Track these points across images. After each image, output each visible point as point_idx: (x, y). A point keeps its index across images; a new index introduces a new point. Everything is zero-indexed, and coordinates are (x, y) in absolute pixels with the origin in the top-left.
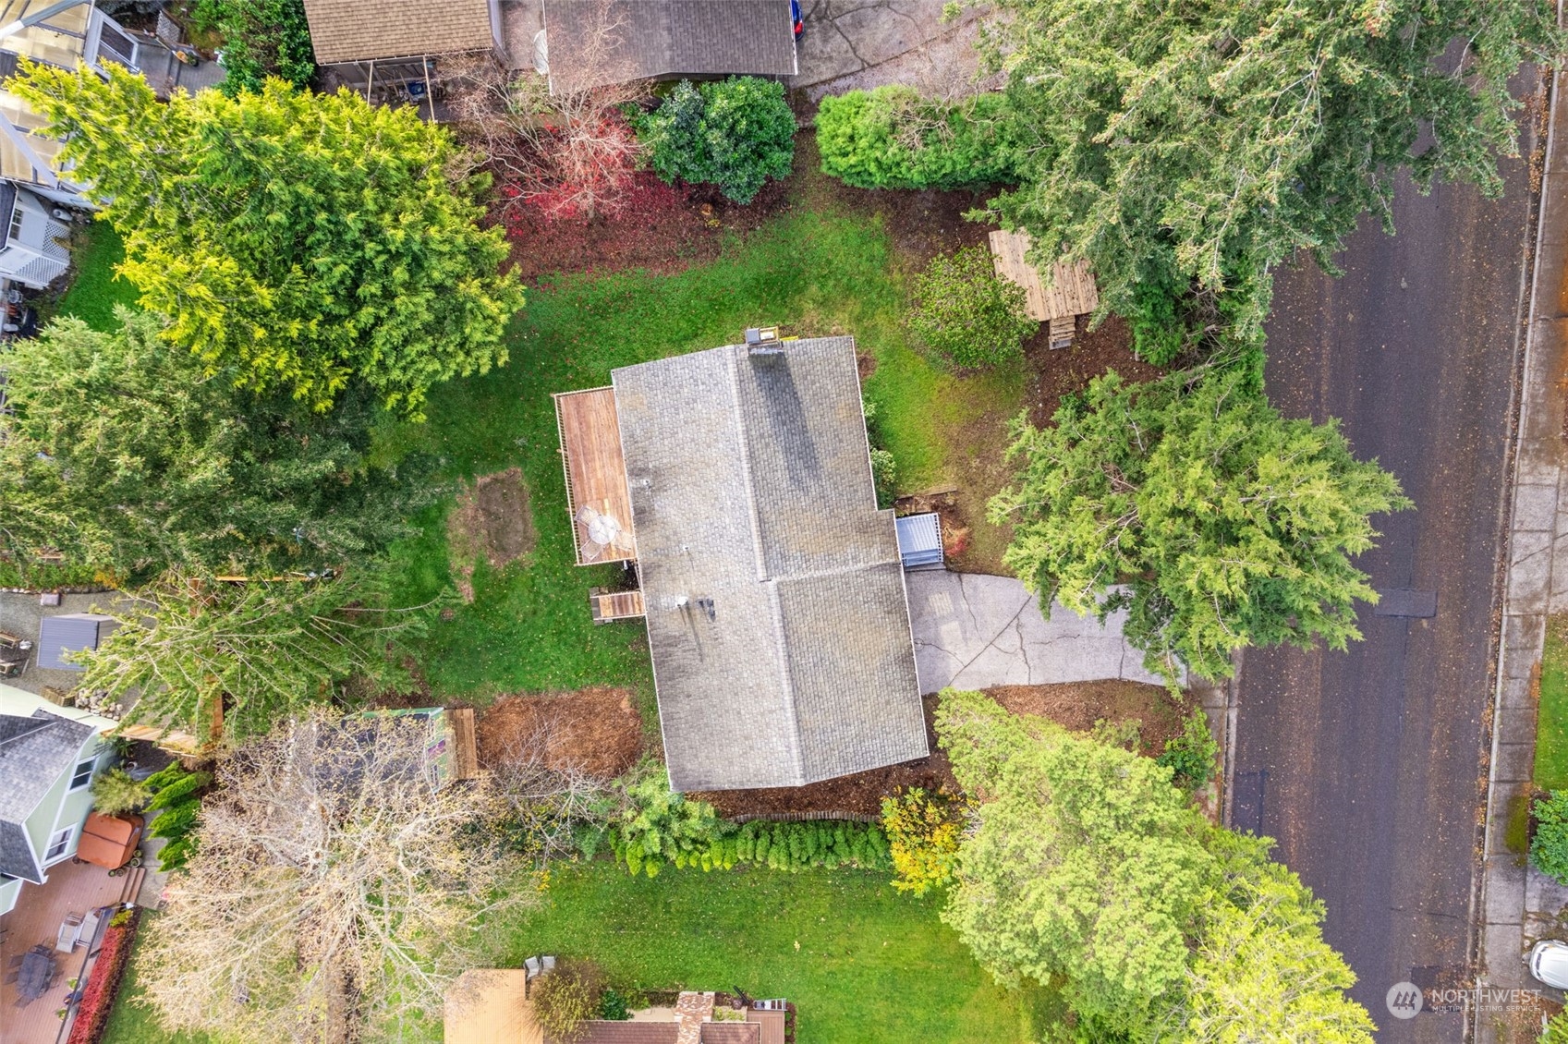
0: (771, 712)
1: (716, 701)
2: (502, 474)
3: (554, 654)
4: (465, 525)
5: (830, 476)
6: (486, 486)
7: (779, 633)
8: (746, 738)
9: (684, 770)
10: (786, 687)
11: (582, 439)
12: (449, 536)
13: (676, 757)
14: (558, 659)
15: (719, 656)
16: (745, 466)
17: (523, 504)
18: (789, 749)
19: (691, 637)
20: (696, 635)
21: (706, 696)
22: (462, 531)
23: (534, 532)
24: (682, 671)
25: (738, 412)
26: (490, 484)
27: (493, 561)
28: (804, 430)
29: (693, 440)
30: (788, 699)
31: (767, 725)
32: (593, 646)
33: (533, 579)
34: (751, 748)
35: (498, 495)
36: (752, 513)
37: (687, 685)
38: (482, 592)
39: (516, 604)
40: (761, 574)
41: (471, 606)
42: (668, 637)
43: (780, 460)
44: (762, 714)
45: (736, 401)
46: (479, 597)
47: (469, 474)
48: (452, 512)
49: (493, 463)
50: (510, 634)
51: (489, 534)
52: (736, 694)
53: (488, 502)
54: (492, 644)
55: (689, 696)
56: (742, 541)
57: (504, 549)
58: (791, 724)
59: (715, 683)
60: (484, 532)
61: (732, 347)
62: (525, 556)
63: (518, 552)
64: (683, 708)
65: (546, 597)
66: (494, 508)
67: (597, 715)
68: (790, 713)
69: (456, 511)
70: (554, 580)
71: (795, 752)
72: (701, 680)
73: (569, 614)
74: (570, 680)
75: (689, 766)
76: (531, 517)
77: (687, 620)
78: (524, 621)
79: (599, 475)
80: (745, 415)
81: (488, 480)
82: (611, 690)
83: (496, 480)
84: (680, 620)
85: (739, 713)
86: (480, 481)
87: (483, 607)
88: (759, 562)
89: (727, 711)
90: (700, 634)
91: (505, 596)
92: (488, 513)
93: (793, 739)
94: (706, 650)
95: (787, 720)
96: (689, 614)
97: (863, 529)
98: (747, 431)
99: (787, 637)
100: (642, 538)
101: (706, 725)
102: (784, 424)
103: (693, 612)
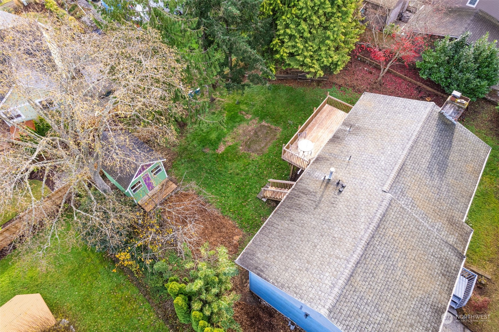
0: (337, 258)
1: (306, 232)
2: (273, 127)
3: (228, 194)
4: (244, 131)
5: (448, 185)
6: (264, 126)
7: (376, 220)
8: (308, 262)
9: (253, 255)
10: (359, 251)
11: (323, 120)
12: (235, 130)
13: (256, 245)
14: (229, 197)
15: (328, 212)
16: (411, 143)
17: (271, 139)
18: (334, 286)
19: (319, 195)
20: (322, 196)
21: (302, 227)
22: (241, 131)
23: (266, 150)
24: (300, 208)
25: (421, 123)
26: (266, 126)
27: (241, 148)
28: (447, 157)
29: (387, 125)
30: (355, 257)
31: (329, 263)
32: (247, 205)
33: (249, 164)
34: (307, 270)
35: (265, 131)
36: (400, 161)
37: (295, 215)
38: (227, 153)
39: (233, 167)
40: (385, 188)
41: (217, 154)
42: (305, 189)
43: (428, 156)
44: (330, 256)
45: (423, 120)
46: (223, 154)
47: (262, 118)
48: (244, 125)
49: (274, 122)
50: (220, 174)
51: (249, 139)
52: (322, 236)
53: (259, 130)
54: (210, 171)
55: (292, 221)
56: (385, 170)
57: (249, 147)
58: (347, 272)
59: (314, 223)
60: (248, 137)
61: (435, 104)
62: (255, 155)
63: (253, 152)
64: (284, 224)
65: (248, 172)
66: (259, 133)
67: (220, 232)
68: (351, 265)
69: (246, 125)
70: (257, 170)
71: (336, 290)
72: (306, 218)
73: (251, 185)
74: (225, 208)
75: (259, 255)
76: (270, 146)
77: (323, 187)
78: (231, 174)
79: (320, 134)
80: (423, 127)
81: (267, 125)
82: (237, 228)
83: (269, 127)
84: (319, 186)
85: (316, 246)
86: (263, 123)
87: (222, 158)
88: (389, 182)
89: (308, 241)
90: (325, 196)
91: (233, 161)
92: (256, 133)
93: (341, 282)
94: (322, 205)
95: (346, 268)
96: (326, 185)
97: (452, 222)
98: (420, 133)
99: (379, 226)
100: (328, 147)
101: (289, 241)
102: (439, 146)
103: (329, 185)
